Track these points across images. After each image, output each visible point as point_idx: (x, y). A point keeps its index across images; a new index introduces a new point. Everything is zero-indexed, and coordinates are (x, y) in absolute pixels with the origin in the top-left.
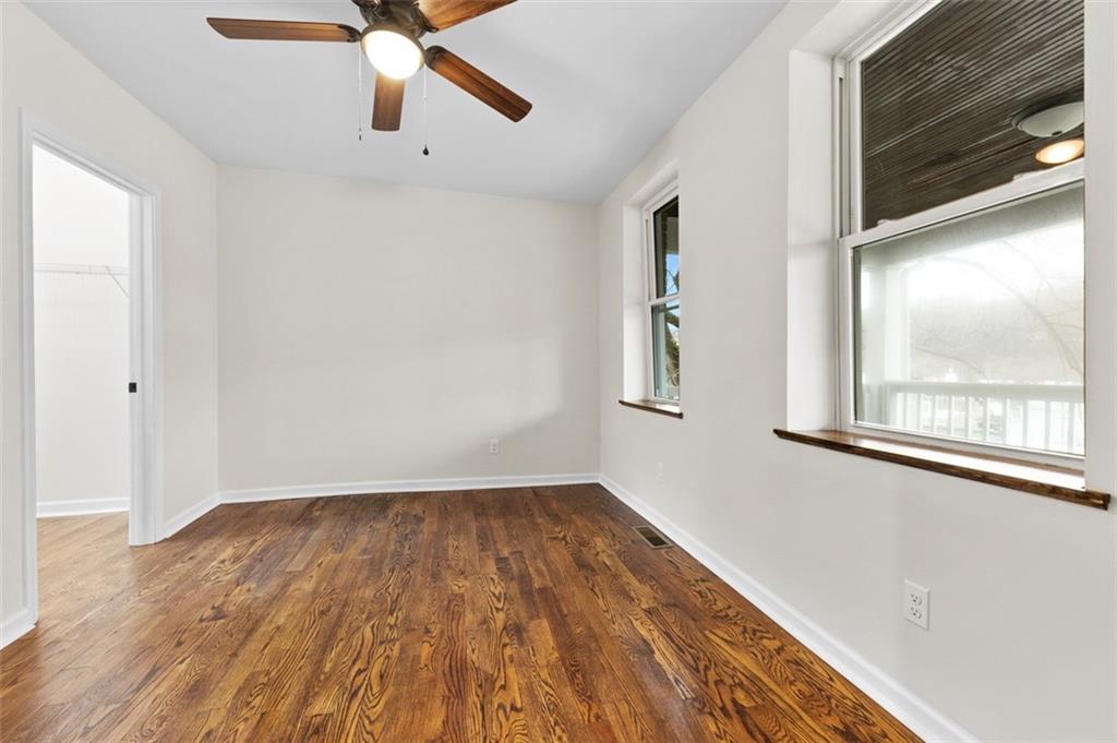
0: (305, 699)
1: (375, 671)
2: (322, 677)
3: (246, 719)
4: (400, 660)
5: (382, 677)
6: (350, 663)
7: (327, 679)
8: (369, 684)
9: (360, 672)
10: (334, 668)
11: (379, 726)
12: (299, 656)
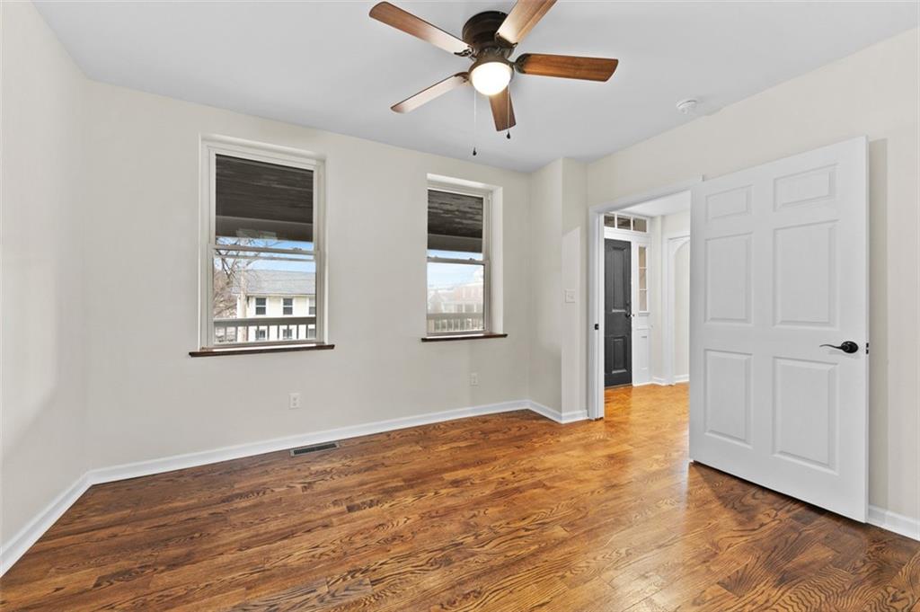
0: (563, 542)
1: (523, 524)
2: (543, 545)
3: (595, 559)
4: (507, 517)
5: (524, 519)
6: (524, 539)
7: (543, 542)
8: (533, 521)
9: (527, 530)
10: (533, 544)
11: (552, 506)
12: (536, 571)
